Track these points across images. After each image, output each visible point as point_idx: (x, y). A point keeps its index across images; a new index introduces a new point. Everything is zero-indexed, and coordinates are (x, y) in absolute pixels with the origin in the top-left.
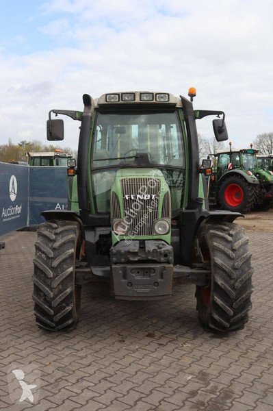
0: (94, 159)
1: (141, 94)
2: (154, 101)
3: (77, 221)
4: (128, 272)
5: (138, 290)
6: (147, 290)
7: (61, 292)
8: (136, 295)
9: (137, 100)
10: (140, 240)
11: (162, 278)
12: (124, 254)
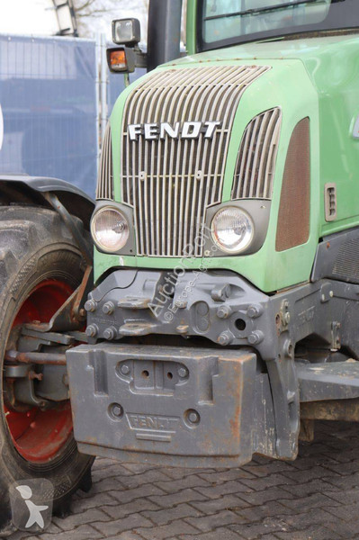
0: (208, 13)
3: (52, 208)
4: (111, 368)
6: (167, 435)
8: (135, 447)
10: (164, 271)
11: (211, 397)
12: (111, 314)
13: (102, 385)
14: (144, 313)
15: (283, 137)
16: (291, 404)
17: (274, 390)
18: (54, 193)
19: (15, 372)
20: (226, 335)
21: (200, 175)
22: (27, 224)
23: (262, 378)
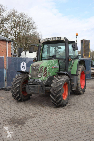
1: (53, 38)
2: (57, 40)
5: (32, 92)
6: (33, 92)
7: (16, 91)
9: (52, 40)
10: (34, 79)
11: (37, 89)
12: (30, 82)
13: (29, 88)
14: (32, 82)
15: (44, 68)
16: (44, 90)
17: (43, 89)
18: (27, 73)
19: (23, 88)
20: (38, 84)
21: (37, 71)
22: (24, 75)
23: (41, 88)
